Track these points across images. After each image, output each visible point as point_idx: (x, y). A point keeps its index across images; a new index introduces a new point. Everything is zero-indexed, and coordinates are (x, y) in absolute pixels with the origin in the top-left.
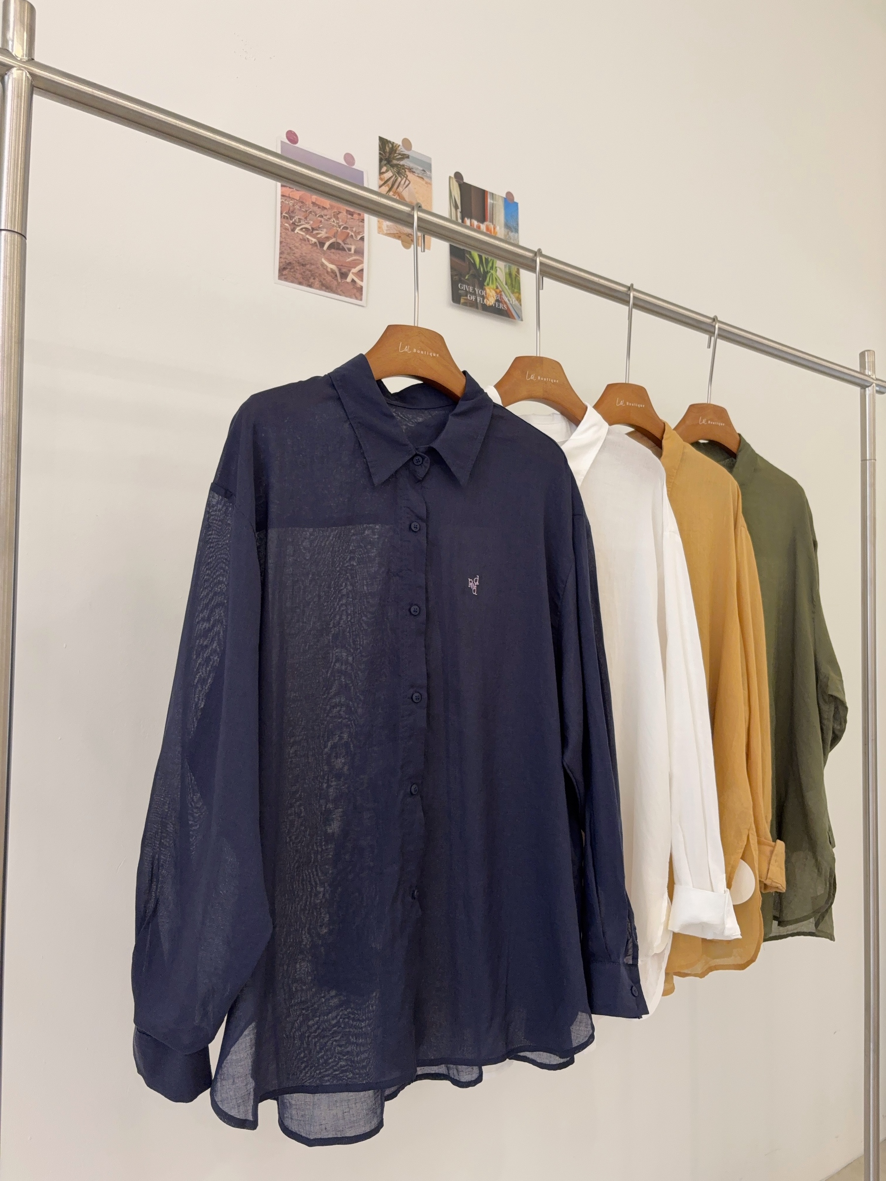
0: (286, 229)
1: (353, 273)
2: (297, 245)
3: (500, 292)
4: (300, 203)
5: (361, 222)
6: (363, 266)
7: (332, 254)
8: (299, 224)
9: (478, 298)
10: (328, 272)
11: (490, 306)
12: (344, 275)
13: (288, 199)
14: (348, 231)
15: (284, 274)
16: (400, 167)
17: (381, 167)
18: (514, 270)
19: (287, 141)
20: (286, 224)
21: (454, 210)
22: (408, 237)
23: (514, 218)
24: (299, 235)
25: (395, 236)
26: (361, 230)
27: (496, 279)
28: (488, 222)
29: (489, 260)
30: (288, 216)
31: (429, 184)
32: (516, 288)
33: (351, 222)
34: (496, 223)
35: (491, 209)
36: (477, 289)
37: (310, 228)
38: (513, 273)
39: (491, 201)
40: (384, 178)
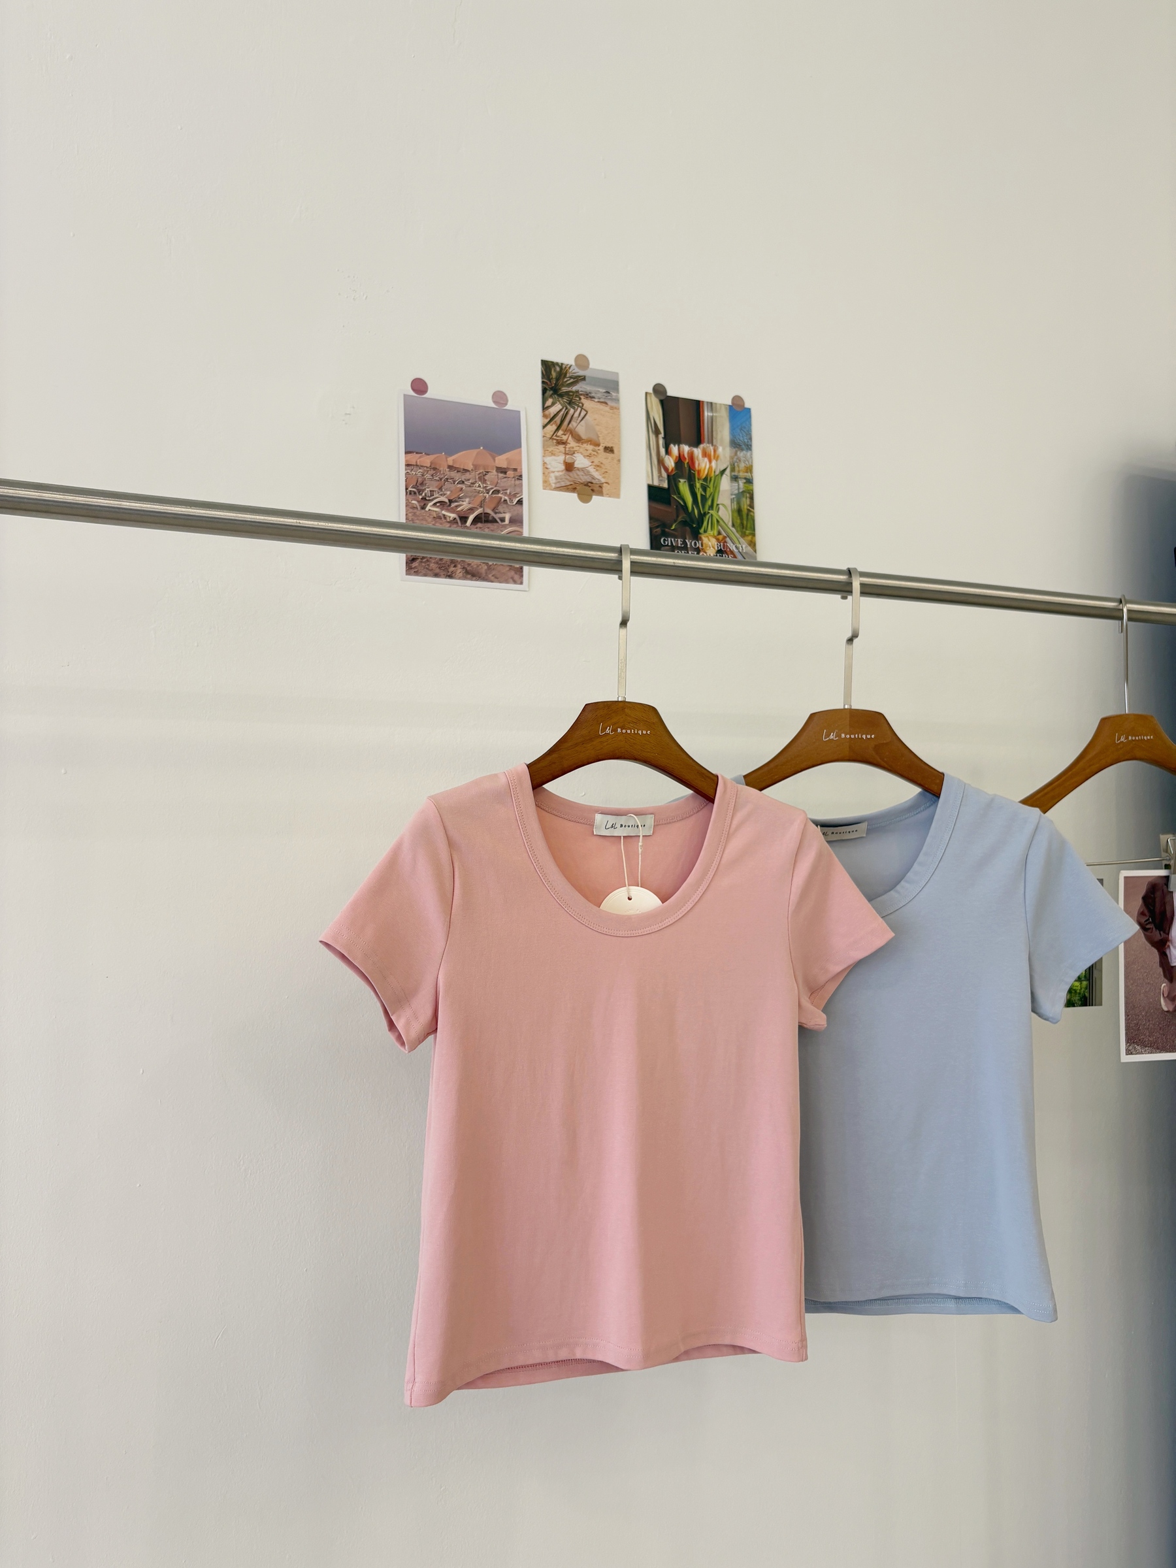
0: (414, 507)
3: (724, 536)
4: (432, 470)
5: (518, 479)
8: (431, 498)
13: (415, 469)
14: (500, 495)
15: (413, 566)
16: (573, 395)
17: (544, 402)
18: (745, 503)
19: (412, 393)
20: (413, 502)
21: (654, 437)
22: (587, 487)
23: (745, 430)
24: (432, 513)
25: (568, 489)
26: (518, 490)
27: (718, 521)
28: (705, 444)
29: (708, 496)
30: (415, 490)
31: (616, 408)
32: (748, 528)
33: (504, 483)
34: (717, 443)
35: (709, 425)
36: (689, 541)
37: (447, 501)
38: (744, 508)
39: (709, 414)
40: (549, 415)
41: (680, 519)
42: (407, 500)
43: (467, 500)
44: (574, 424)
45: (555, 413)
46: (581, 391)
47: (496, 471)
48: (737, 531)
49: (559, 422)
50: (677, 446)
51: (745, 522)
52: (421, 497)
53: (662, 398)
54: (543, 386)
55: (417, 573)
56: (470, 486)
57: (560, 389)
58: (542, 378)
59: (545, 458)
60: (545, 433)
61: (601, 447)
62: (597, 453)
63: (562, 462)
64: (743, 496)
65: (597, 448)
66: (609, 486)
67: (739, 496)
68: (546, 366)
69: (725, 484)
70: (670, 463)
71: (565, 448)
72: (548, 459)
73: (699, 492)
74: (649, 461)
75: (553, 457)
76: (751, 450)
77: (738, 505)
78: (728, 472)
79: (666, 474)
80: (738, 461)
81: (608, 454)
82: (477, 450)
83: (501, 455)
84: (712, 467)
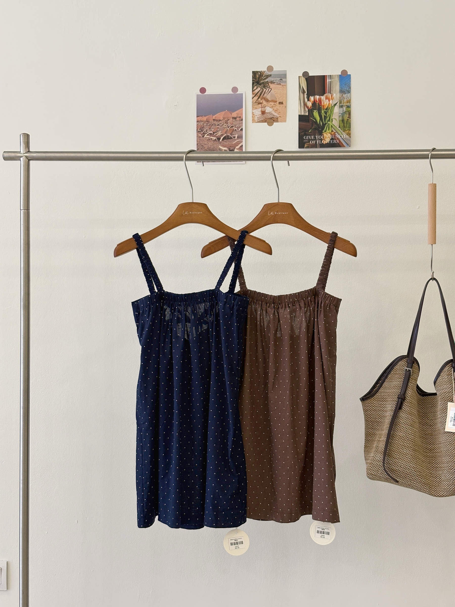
0: (200, 137)
1: (237, 149)
2: (206, 143)
3: (335, 133)
4: (207, 122)
5: (241, 121)
6: (242, 144)
7: (224, 142)
8: (206, 133)
9: (317, 141)
11: (326, 144)
12: (231, 150)
13: (200, 122)
14: (233, 128)
16: (266, 83)
17: (253, 88)
18: (346, 117)
19: (201, 94)
20: (200, 135)
21: (302, 94)
22: (271, 120)
23: (347, 84)
24: (207, 138)
25: (263, 121)
26: (241, 125)
27: (332, 126)
28: (327, 94)
29: (327, 116)
30: (200, 130)
31: (285, 85)
32: (347, 127)
33: (235, 123)
34: (333, 92)
35: (329, 85)
36: (317, 136)
37: (212, 133)
38: (345, 119)
39: (329, 80)
40: (255, 93)
41: (313, 127)
42: (197, 134)
43: (220, 131)
44: (265, 95)
45: (258, 92)
46: (269, 81)
47: (232, 119)
48: (341, 129)
49: (259, 95)
50: (313, 97)
51: (345, 125)
52: (202, 133)
53: (307, 77)
54: (252, 82)
56: (221, 126)
57: (260, 82)
58: (252, 79)
60: (253, 101)
61: (277, 102)
62: (276, 105)
63: (260, 111)
64: (345, 114)
65: (275, 103)
66: (281, 118)
67: (343, 114)
68: (254, 73)
69: (337, 110)
70: (310, 104)
71: (262, 105)
72: (254, 111)
73: (323, 114)
74: (300, 105)
75: (256, 110)
76: (350, 93)
77: (342, 118)
78: (338, 104)
79: (307, 109)
80: (343, 98)
81: (280, 105)
82: (225, 112)
83: (234, 112)
84: (330, 103)
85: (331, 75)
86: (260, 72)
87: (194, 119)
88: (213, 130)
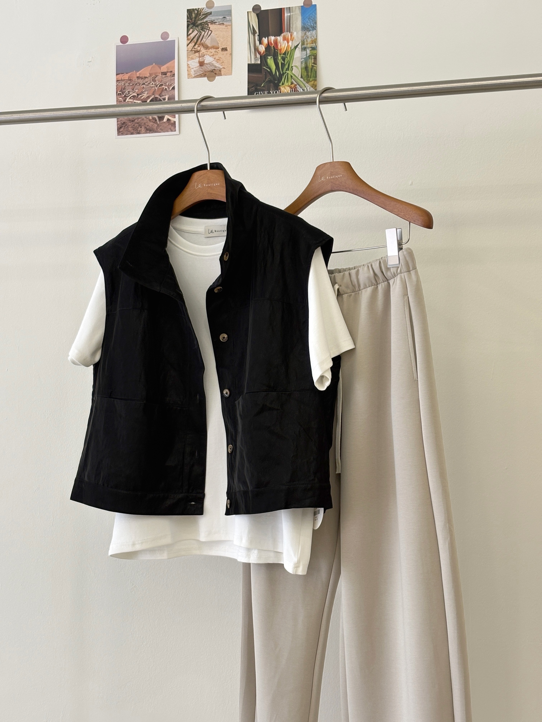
0: (121, 101)
3: (296, 85)
4: (129, 81)
5: (173, 76)
8: (129, 94)
10: (150, 120)
12: (161, 118)
13: (121, 82)
14: (163, 87)
15: (121, 131)
16: (204, 24)
17: (188, 32)
18: (310, 62)
19: (121, 44)
20: (120, 99)
21: (252, 36)
22: (212, 73)
23: (312, 18)
24: (129, 103)
25: (201, 76)
26: (172, 82)
27: (291, 76)
28: (285, 33)
29: (286, 63)
30: (121, 92)
31: (229, 25)
32: (311, 77)
33: (165, 80)
34: (293, 31)
35: (288, 21)
36: (272, 91)
37: (136, 95)
38: (309, 65)
39: (288, 15)
40: (191, 38)
41: (267, 80)
42: (117, 98)
43: (146, 92)
44: (204, 40)
45: (194, 36)
46: (209, 21)
47: (161, 74)
48: (304, 80)
49: (195, 41)
50: (267, 38)
51: (310, 74)
52: (123, 96)
53: (258, 12)
54: (187, 24)
55: (123, 134)
56: (148, 85)
57: (197, 23)
58: (187, 19)
59: (188, 62)
60: (188, 49)
61: (219, 49)
62: (218, 52)
63: (198, 62)
64: (310, 59)
65: (217, 50)
66: (225, 70)
67: (306, 60)
68: (190, 12)
69: (298, 54)
70: (262, 49)
71: (199, 54)
72: (189, 63)
73: (280, 61)
74: (249, 50)
75: (192, 60)
76: (315, 29)
77: (306, 64)
78: (300, 46)
79: (259, 56)
80: (307, 38)
81: (224, 52)
82: (151, 66)
83: (163, 65)
84: (289, 45)
85: (290, 7)
86: (197, 9)
87: (113, 77)
88: (137, 91)
